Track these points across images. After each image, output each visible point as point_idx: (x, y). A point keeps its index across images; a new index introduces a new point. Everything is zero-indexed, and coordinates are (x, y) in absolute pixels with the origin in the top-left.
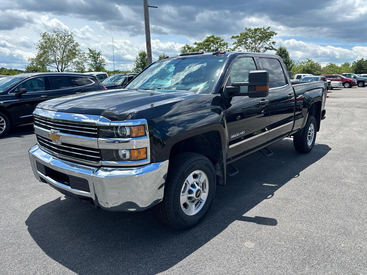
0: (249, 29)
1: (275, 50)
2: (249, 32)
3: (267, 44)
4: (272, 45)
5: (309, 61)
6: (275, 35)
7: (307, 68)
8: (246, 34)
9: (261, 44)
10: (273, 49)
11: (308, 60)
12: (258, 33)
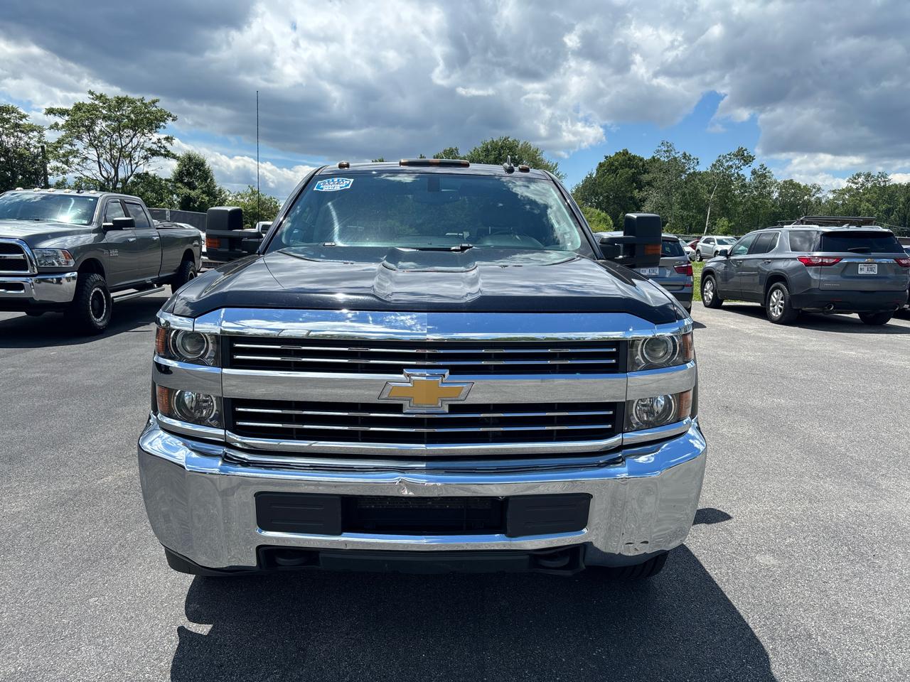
0: (101, 96)
1: (174, 157)
2: (101, 104)
3: (151, 141)
4: (167, 145)
5: (253, 193)
6: (173, 120)
7: (252, 209)
8: (94, 107)
9: (135, 141)
10: (167, 155)
11: (250, 191)
12: (127, 109)
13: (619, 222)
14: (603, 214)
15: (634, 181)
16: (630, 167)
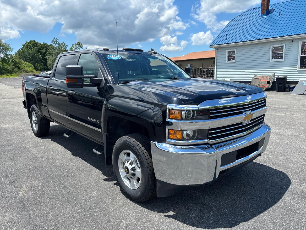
13: (36, 67)
14: (30, 64)
15: (39, 52)
16: (36, 46)
